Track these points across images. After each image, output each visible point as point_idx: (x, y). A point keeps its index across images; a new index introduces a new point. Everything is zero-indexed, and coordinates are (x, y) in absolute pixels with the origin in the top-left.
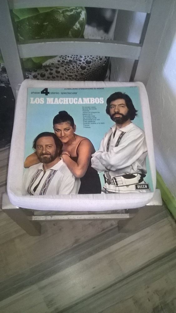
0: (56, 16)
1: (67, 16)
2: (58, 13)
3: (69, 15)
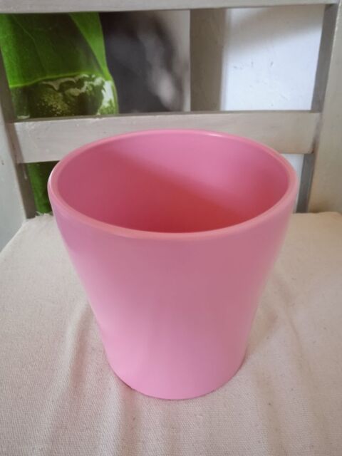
0: (46, 100)
1: (73, 99)
2: (51, 89)
3: (77, 94)
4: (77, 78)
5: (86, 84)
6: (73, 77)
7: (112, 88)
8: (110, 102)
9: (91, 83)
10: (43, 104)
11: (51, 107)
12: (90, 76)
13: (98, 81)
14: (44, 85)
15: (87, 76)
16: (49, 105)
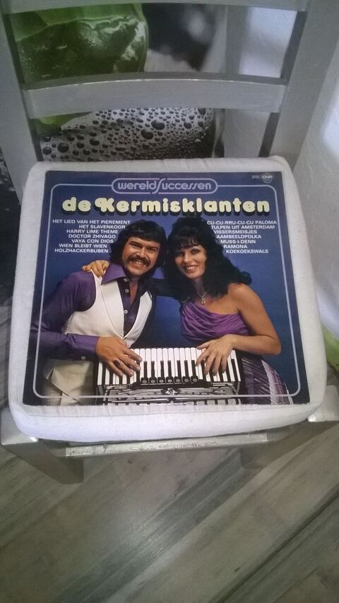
0: (82, 35)
3: (111, 32)
4: (113, 20)
5: (121, 23)
6: (109, 19)
7: (145, 27)
8: (142, 38)
9: (125, 23)
10: (79, 38)
11: (87, 40)
12: (125, 18)
13: (132, 22)
14: (80, 23)
15: (122, 18)
16: (85, 38)
